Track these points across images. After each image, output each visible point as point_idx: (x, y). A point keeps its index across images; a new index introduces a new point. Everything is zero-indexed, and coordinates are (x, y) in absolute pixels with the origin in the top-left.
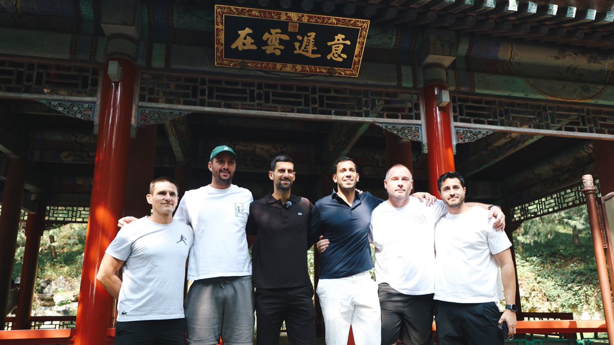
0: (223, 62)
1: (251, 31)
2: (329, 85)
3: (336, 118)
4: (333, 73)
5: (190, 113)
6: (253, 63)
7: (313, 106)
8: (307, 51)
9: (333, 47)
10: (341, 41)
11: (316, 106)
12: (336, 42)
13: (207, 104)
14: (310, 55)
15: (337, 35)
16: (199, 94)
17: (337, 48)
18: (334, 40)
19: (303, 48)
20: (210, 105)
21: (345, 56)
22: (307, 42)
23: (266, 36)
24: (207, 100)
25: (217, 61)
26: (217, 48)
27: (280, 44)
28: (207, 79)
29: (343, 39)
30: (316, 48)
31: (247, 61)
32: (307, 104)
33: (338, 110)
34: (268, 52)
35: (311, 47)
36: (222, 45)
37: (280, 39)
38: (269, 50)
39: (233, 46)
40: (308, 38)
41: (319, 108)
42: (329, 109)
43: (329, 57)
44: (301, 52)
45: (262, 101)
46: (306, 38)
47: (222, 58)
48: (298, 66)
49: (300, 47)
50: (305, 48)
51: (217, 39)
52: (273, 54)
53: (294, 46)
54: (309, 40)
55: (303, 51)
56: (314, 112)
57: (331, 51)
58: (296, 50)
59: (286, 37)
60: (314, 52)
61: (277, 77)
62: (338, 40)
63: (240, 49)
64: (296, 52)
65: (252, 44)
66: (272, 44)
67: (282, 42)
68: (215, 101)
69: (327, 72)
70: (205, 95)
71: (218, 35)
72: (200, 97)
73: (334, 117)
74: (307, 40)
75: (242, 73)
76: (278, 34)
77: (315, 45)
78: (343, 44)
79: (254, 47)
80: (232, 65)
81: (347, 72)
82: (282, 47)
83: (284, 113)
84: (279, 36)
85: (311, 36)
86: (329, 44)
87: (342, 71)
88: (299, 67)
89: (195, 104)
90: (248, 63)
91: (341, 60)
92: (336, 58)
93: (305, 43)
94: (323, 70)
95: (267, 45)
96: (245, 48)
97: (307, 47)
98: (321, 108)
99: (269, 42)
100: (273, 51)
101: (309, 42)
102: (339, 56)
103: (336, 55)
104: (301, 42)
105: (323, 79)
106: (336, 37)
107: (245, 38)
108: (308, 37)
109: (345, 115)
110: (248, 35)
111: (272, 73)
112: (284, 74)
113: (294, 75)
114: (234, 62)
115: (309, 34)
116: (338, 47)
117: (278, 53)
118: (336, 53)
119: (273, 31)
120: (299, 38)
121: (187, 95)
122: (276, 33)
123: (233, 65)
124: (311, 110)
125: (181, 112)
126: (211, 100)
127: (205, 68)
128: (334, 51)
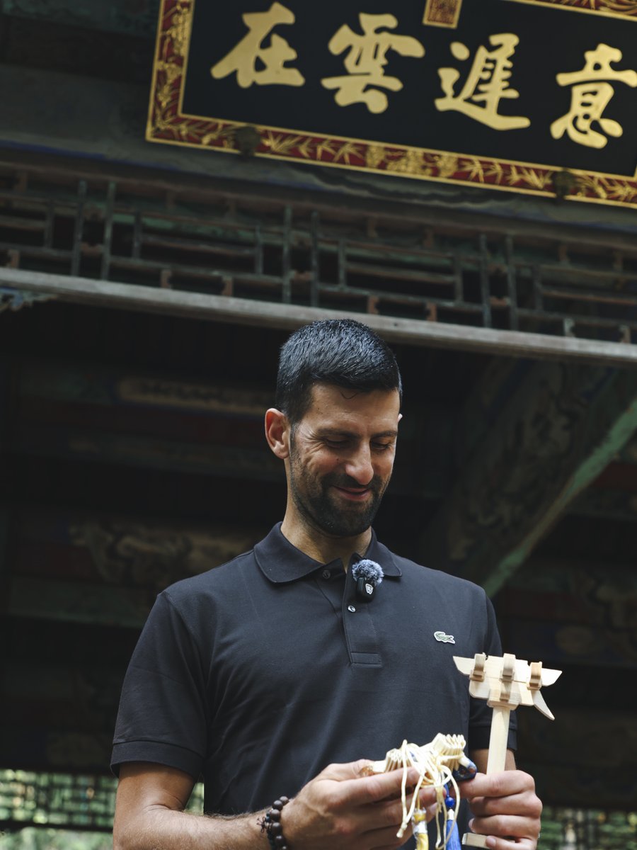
0: (174, 128)
1: (287, 17)
2: (549, 235)
3: (580, 345)
4: (571, 187)
5: (42, 298)
6: (285, 137)
7: (495, 301)
8: (482, 104)
9: (577, 91)
10: (608, 73)
11: (508, 301)
12: (588, 73)
13: (105, 271)
14: (491, 118)
15: (594, 48)
16: (79, 236)
17: (589, 98)
18: (580, 65)
19: (468, 90)
20: (117, 275)
21: (614, 128)
22: (485, 70)
23: (341, 39)
24: (109, 259)
25: (154, 123)
26: (163, 75)
27: (388, 71)
28: (112, 186)
29: (615, 66)
30: (513, 94)
31: (261, 128)
32: (472, 294)
33: (585, 321)
34: (342, 99)
35: (497, 90)
36: (179, 61)
37: (391, 54)
38: (347, 91)
39: (219, 71)
40: (492, 56)
41: (517, 312)
42: (554, 316)
43: (557, 129)
44: (458, 105)
45: (311, 276)
46: (482, 53)
47: (174, 113)
48: (445, 154)
49: (458, 87)
50: (477, 92)
51: (163, 38)
52: (361, 107)
53: (438, 81)
54: (494, 62)
55: (469, 100)
56: (501, 321)
57: (565, 108)
58: (443, 95)
59: (411, 47)
60: (505, 108)
61: (365, 193)
62: (597, 67)
63: (244, 81)
64: (442, 105)
65: (288, 65)
66: (362, 68)
67: (395, 64)
68: (136, 262)
69: (547, 188)
70: (101, 240)
71: (168, 24)
72: (81, 247)
73: (573, 345)
74: (488, 61)
75: (239, 172)
76: (385, 35)
77: (512, 83)
78: (613, 83)
79: (295, 78)
80: (206, 140)
81: (620, 191)
82: (395, 84)
83: (392, 320)
84: (387, 41)
85: (500, 46)
86: (564, 79)
87: (600, 183)
88: (447, 160)
89: (61, 268)
90: (266, 135)
91: (598, 141)
92: (585, 133)
93: (476, 74)
94: (533, 178)
95: (343, 72)
96: (264, 79)
97: (482, 88)
98: (525, 312)
99: (349, 63)
100: (360, 97)
101: (492, 71)
102: (596, 127)
103: (584, 124)
104: (464, 68)
105: (529, 211)
106: (591, 57)
107: (266, 43)
108: (491, 48)
109: (615, 337)
110: (280, 30)
111: (349, 178)
112: (391, 187)
113: (425, 191)
114: (215, 128)
115: (495, 40)
116: (594, 93)
117: (377, 104)
118: (586, 117)
119: (369, 21)
120: (459, 51)
121: (35, 238)
122: (379, 31)
123: (212, 143)
124: (487, 316)
125: (8, 292)
126: (123, 261)
127: (105, 149)
128: (577, 109)
